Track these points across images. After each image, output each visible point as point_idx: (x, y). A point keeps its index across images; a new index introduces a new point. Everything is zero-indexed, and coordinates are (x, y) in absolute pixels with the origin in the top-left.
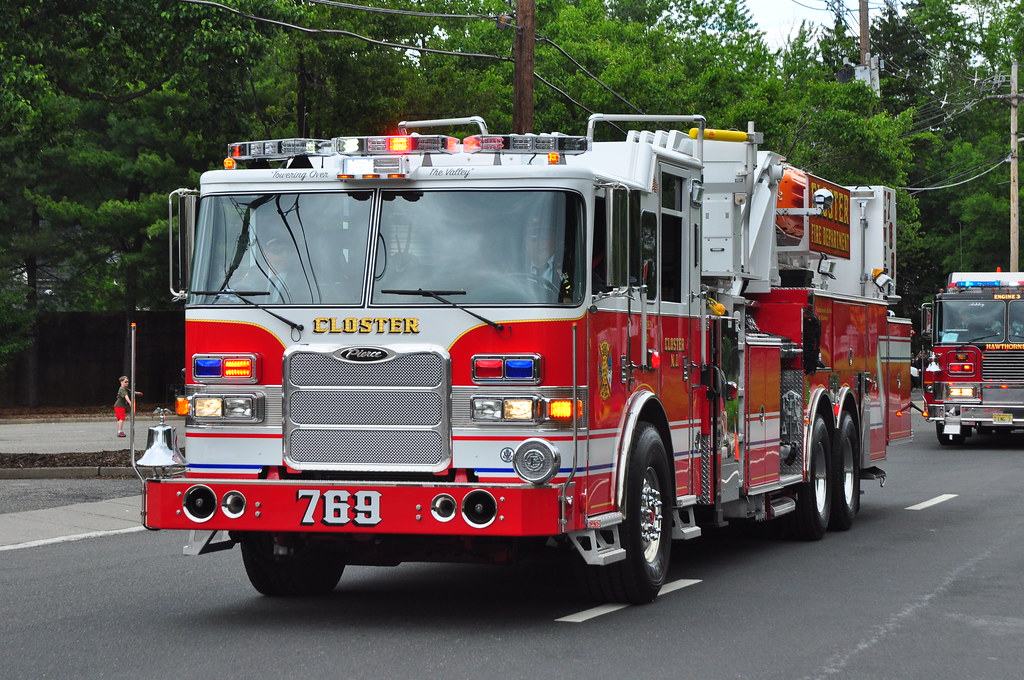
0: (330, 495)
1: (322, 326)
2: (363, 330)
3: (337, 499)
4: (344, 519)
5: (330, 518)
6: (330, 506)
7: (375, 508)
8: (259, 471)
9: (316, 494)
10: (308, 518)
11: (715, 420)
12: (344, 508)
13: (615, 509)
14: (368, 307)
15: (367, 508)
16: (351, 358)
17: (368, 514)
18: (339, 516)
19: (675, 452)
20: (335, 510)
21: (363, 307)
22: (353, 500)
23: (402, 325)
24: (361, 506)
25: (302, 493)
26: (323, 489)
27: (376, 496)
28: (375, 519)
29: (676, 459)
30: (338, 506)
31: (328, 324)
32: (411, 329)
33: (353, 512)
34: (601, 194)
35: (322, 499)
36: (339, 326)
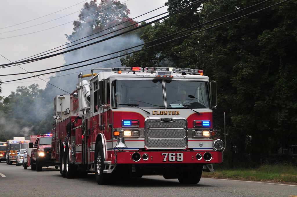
0: (170, 154)
1: (155, 113)
2: (165, 114)
3: (172, 155)
4: (174, 160)
5: (170, 160)
6: (170, 157)
7: (182, 157)
8: (138, 150)
9: (167, 154)
10: (165, 160)
12: (174, 157)
14: (167, 108)
15: (180, 157)
16: (163, 121)
17: (180, 159)
18: (173, 159)
20: (172, 158)
21: (165, 108)
22: (176, 155)
23: (175, 113)
24: (178, 157)
25: (163, 154)
26: (169, 153)
27: (182, 154)
28: (182, 160)
30: (172, 157)
31: (156, 113)
32: (177, 114)
33: (176, 158)
35: (168, 155)
36: (159, 113)
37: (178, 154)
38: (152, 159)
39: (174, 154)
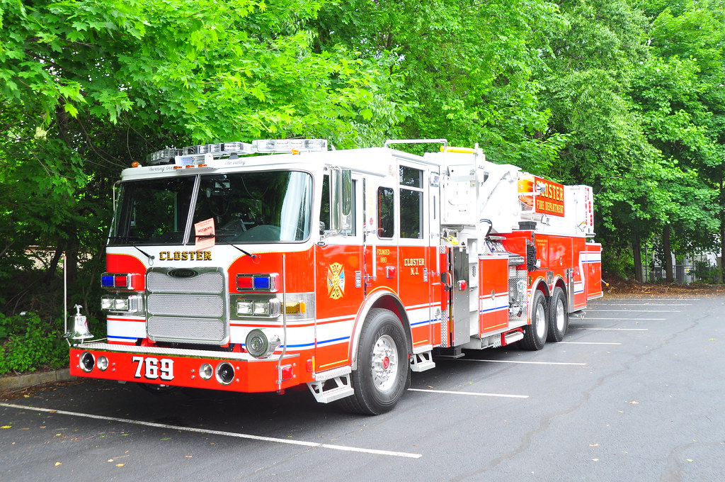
3: (152, 363)
4: (155, 376)
5: (148, 375)
6: (149, 367)
7: (171, 370)
8: (135, 341)
9: (141, 360)
10: (138, 374)
11: (450, 301)
12: (155, 369)
13: (349, 363)
14: (186, 245)
15: (167, 370)
16: (176, 276)
18: (153, 374)
19: (411, 322)
20: (151, 370)
22: (159, 364)
24: (163, 368)
25: (134, 358)
27: (171, 362)
28: (171, 377)
29: (412, 327)
30: (152, 367)
31: (167, 256)
32: (208, 257)
33: (160, 372)
34: (327, 173)
35: (144, 362)
36: (172, 256)
37: (164, 361)
38: (114, 369)
39: (155, 361)
